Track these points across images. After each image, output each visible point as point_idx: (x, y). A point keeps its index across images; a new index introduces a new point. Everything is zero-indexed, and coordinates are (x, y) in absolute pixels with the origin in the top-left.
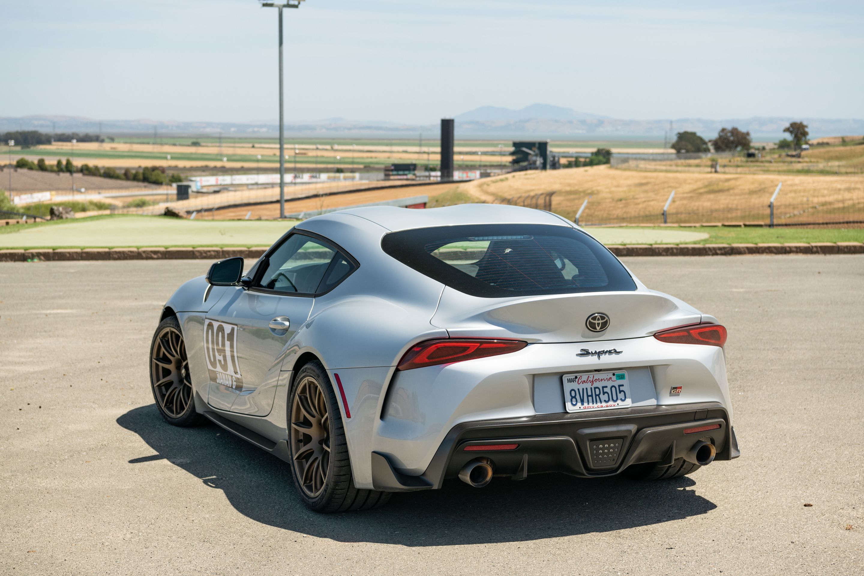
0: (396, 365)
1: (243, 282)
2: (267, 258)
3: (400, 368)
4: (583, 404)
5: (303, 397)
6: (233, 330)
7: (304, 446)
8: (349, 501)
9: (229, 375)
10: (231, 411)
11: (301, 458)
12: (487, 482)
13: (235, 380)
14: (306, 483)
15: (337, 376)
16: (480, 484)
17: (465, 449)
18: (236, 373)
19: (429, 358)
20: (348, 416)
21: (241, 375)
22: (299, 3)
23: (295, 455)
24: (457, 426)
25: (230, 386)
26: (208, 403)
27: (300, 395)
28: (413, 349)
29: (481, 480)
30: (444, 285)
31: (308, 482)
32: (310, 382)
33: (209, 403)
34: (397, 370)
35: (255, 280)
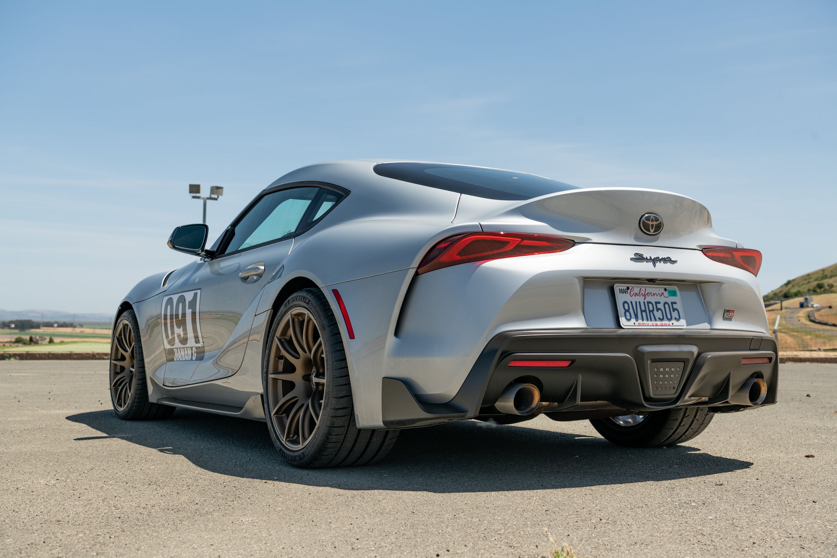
0: (417, 266)
2: (232, 228)
3: (420, 271)
4: (637, 320)
5: (283, 340)
6: (196, 295)
7: (283, 397)
8: (344, 453)
9: (189, 347)
10: (190, 383)
11: (281, 413)
12: (533, 409)
13: (195, 351)
14: (289, 437)
15: (336, 293)
16: (524, 411)
17: (510, 365)
18: (197, 341)
19: (459, 254)
20: (352, 336)
21: (203, 342)
22: (218, 197)
23: (273, 410)
24: (498, 335)
25: (190, 359)
26: (164, 385)
27: (280, 338)
28: (437, 247)
29: (524, 408)
30: (460, 194)
31: (291, 436)
32: (293, 316)
33: (165, 384)
34: (417, 274)
35: (219, 251)
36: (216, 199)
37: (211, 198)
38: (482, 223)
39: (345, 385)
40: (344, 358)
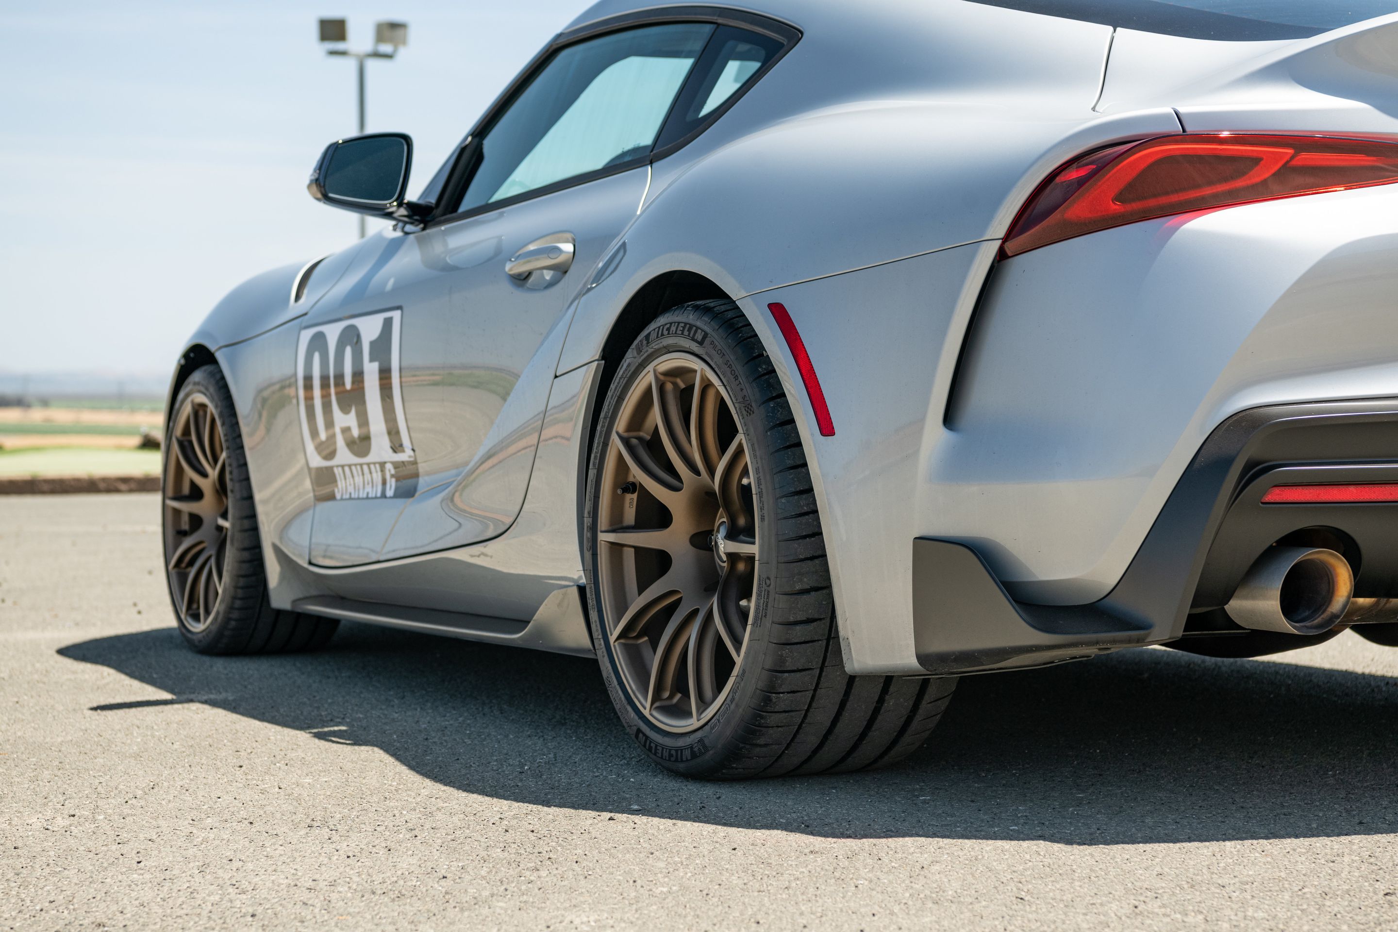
0: (1001, 232)
1: (411, 206)
2: (477, 140)
3: (1009, 248)
5: (634, 441)
6: (388, 323)
7: (640, 594)
8: (810, 738)
9: (374, 463)
10: (382, 558)
11: (635, 634)
12: (1335, 616)
13: (393, 472)
14: (661, 700)
15: (779, 312)
16: (1308, 624)
17: (1267, 498)
18: (397, 447)
19: (1120, 197)
20: (826, 428)
21: (413, 450)
22: (395, 51)
23: (615, 627)
24: (1235, 418)
25: (379, 495)
26: (310, 563)
27: (626, 435)
28: (1058, 180)
29: (1307, 613)
30: (1111, 28)
31: (666, 694)
32: (661, 377)
33: (314, 561)
34: (1002, 256)
35: (443, 203)
36: (388, 56)
37: (376, 55)
38: (1182, 110)
39: (812, 558)
40: (806, 487)
